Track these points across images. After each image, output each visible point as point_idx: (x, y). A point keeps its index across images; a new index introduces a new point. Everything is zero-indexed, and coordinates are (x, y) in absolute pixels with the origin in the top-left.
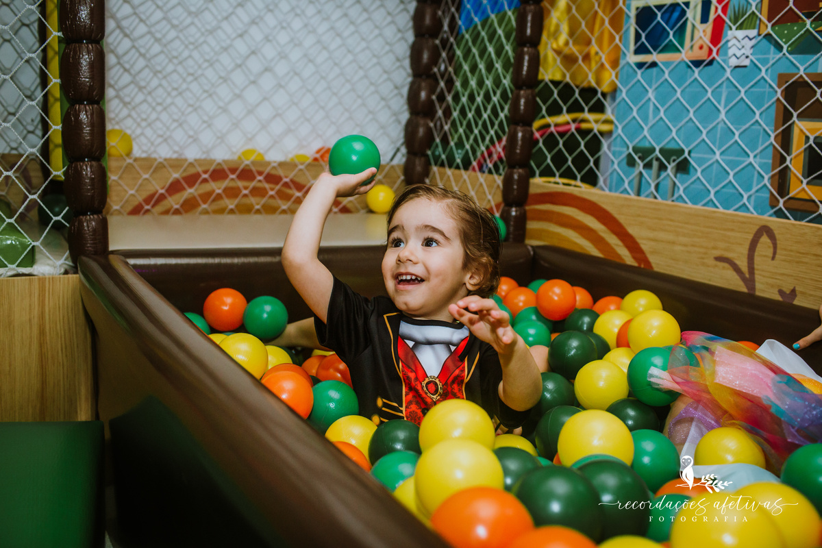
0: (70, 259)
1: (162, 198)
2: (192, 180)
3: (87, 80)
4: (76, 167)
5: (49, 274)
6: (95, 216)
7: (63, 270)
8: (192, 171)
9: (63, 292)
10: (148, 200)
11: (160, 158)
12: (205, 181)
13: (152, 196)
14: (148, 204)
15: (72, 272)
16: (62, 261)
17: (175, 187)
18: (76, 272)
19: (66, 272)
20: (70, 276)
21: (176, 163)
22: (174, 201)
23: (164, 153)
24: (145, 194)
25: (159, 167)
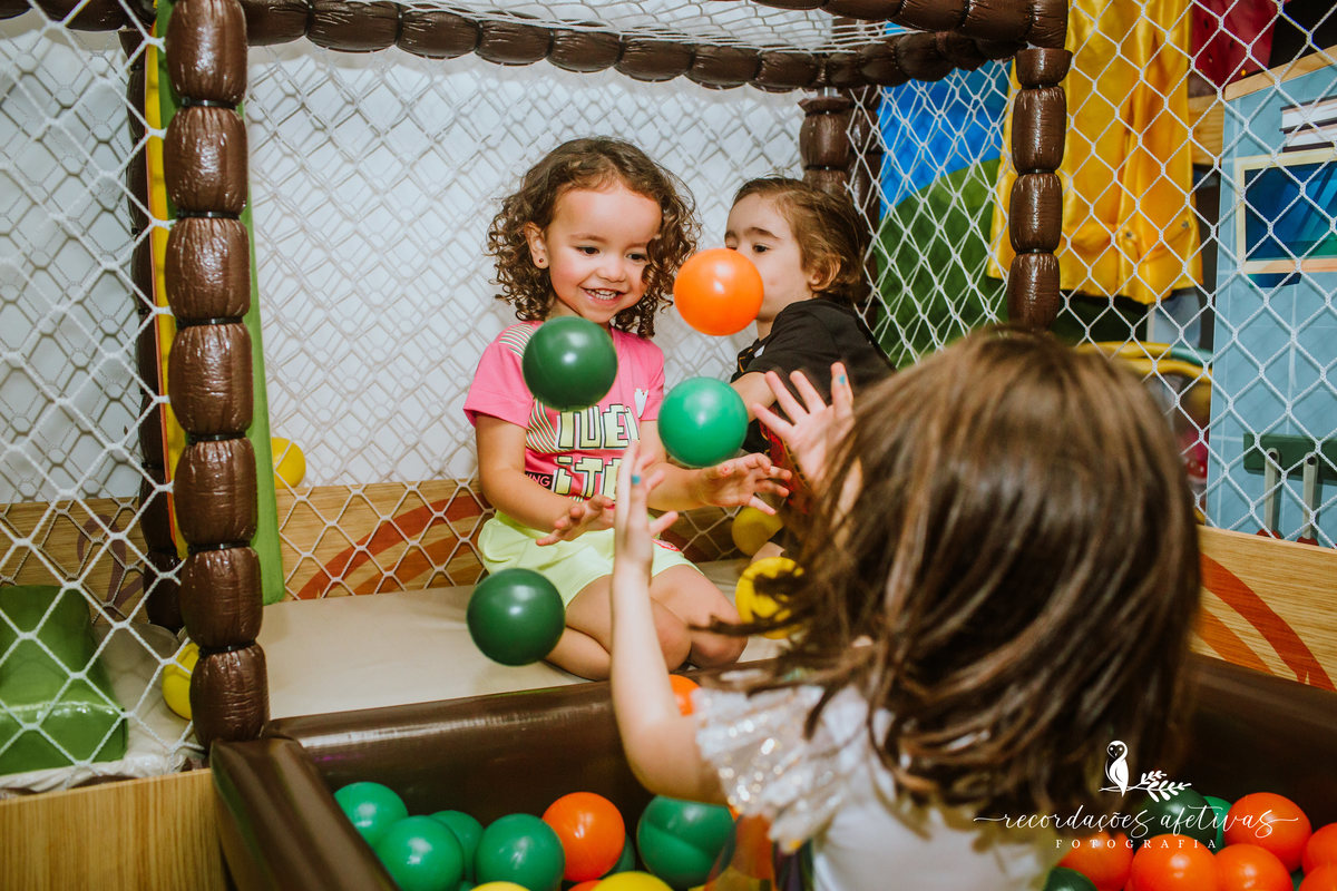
0: (193, 738)
1: (362, 558)
2: (415, 520)
3: (221, 394)
4: (202, 561)
5: (156, 771)
6: (241, 653)
7: (181, 760)
8: (415, 504)
9: (184, 807)
10: (335, 566)
11: (359, 485)
12: (439, 520)
13: (344, 556)
14: (336, 574)
15: (199, 763)
16: (180, 743)
17: (384, 537)
18: (205, 765)
19: (187, 767)
20: (195, 772)
21: (384, 492)
22: (384, 563)
23: (364, 474)
24: (330, 554)
25: (356, 503)
